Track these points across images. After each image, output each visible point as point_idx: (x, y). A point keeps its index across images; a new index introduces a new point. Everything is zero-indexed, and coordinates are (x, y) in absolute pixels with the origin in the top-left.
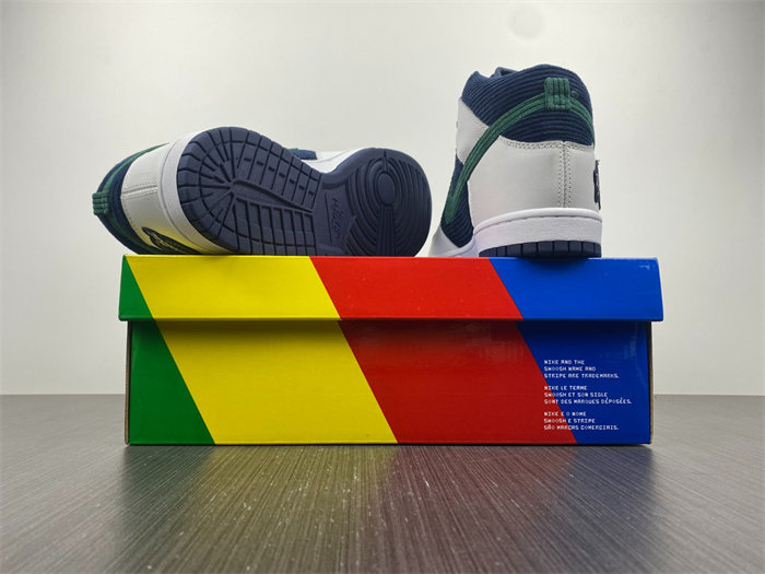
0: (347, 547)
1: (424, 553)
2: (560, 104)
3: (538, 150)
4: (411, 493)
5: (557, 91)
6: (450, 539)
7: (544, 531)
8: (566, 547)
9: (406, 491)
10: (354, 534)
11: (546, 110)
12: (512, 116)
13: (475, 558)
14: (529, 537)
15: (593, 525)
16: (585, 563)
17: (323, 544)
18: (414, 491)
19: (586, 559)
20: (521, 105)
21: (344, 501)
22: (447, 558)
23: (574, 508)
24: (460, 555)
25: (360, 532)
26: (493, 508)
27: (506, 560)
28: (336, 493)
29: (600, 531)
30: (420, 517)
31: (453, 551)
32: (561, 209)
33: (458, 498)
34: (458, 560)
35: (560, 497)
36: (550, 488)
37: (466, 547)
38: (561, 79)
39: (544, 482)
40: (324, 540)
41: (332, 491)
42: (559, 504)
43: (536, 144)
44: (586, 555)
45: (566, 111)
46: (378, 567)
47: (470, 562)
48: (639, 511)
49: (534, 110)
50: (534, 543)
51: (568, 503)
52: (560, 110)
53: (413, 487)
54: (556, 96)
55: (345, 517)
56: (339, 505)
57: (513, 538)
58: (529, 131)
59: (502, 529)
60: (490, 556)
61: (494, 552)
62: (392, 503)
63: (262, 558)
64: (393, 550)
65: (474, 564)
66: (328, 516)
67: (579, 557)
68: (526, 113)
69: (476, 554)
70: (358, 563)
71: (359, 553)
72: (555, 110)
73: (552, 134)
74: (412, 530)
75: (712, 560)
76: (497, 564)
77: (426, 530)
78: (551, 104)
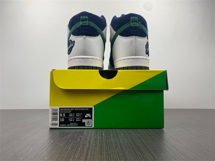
0: (75, 152)
1: (96, 154)
2: (135, 25)
3: (128, 39)
4: (98, 137)
5: (134, 21)
6: (104, 150)
7: (131, 148)
8: (135, 152)
9: (97, 136)
10: (79, 149)
11: (131, 27)
12: (121, 29)
13: (109, 155)
14: (126, 149)
15: (145, 146)
16: (139, 156)
17: (69, 151)
18: (99, 137)
19: (139, 155)
20: (124, 26)
21: (79, 139)
22: (102, 155)
23: (142, 141)
24: (105, 154)
25: (81, 148)
26: (119, 141)
27: (118, 155)
28: (78, 137)
29: (146, 147)
30: (98, 144)
31: (104, 153)
32: (135, 57)
33: (111, 138)
34: (104, 155)
35: (139, 138)
36: (137, 135)
37: (108, 152)
38: (135, 18)
39: (136, 134)
40: (70, 150)
41: (77, 137)
42: (138, 140)
43: (127, 37)
44: (140, 154)
45: (137, 27)
46: (82, 157)
47: (107, 156)
48: (159, 142)
49: (128, 27)
50: (127, 151)
51: (140, 140)
52: (135, 27)
53: (99, 135)
54: (134, 23)
55: (78, 144)
56: (77, 141)
57: (122, 150)
58: (126, 34)
59: (120, 147)
60: (114, 154)
61: (115, 153)
62: (92, 140)
63: (51, 155)
64: (88, 153)
65: (109, 157)
66: (73, 144)
67: (138, 155)
68: (125, 28)
69: (110, 154)
70: (77, 156)
71: (78, 154)
72: (133, 27)
73: (132, 34)
74: (95, 147)
75: (174, 155)
76: (115, 156)
77: (99, 147)
78: (132, 25)
